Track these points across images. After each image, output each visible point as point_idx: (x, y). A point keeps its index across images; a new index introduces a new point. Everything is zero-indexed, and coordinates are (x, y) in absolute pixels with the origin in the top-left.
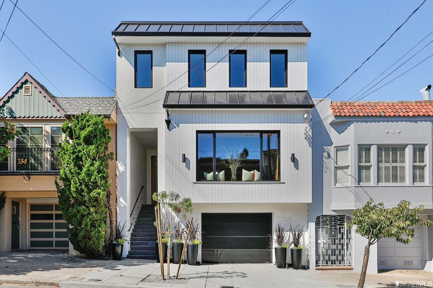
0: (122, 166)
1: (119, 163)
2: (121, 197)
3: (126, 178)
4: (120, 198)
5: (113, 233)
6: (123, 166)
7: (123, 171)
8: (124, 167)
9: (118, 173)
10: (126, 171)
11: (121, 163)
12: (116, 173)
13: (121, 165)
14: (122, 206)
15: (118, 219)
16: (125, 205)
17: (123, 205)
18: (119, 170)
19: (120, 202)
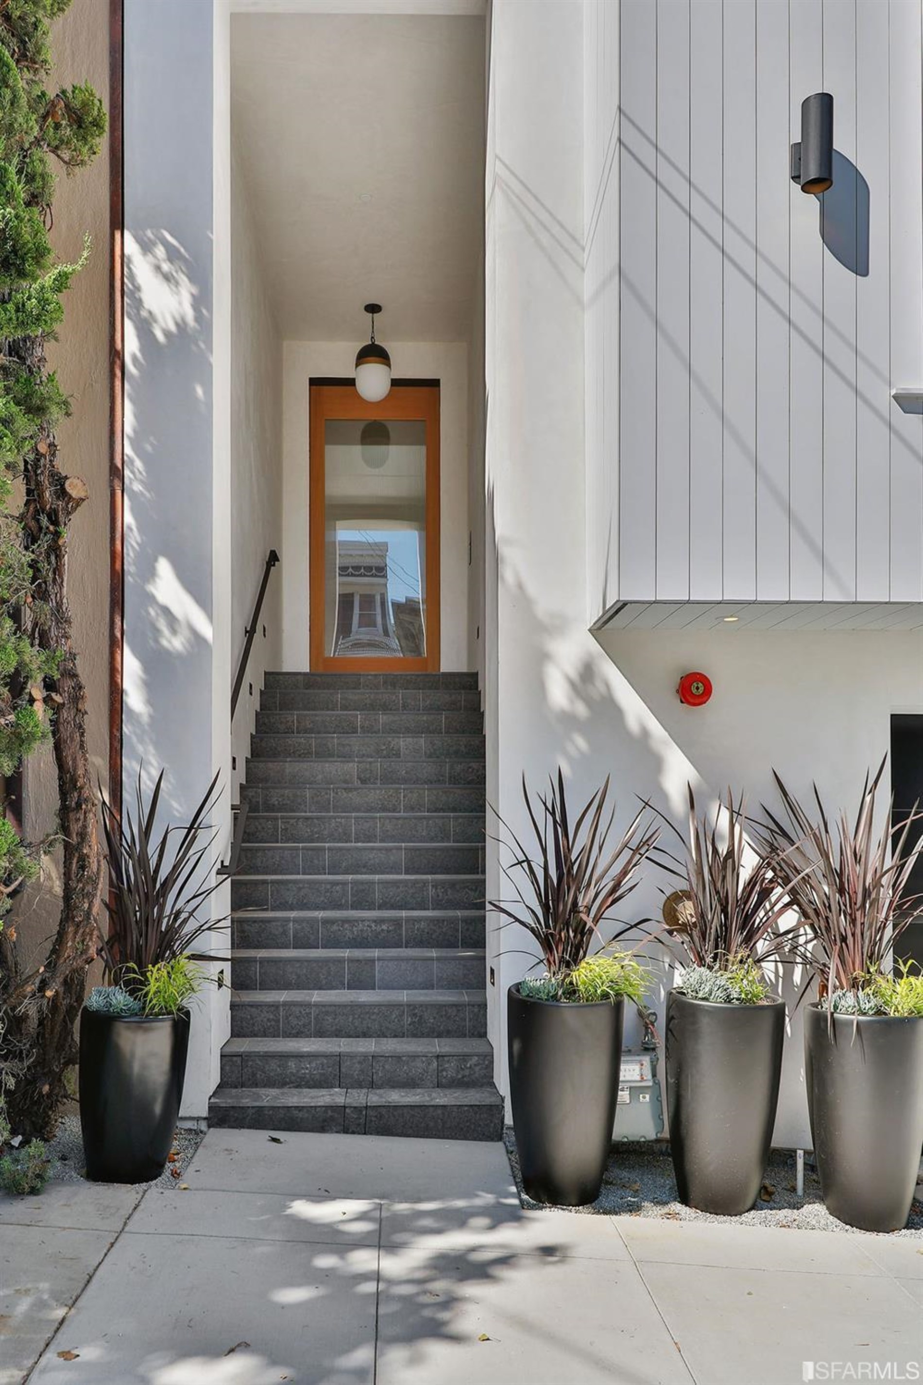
0: (167, 278)
1: (146, 247)
2: (164, 567)
3: (208, 392)
4: (150, 573)
5: (90, 896)
6: (183, 279)
7: (181, 325)
8: (186, 290)
9: (131, 345)
10: (204, 322)
11: (160, 251)
12: (119, 346)
13: (166, 267)
14: (176, 643)
15: (129, 764)
16: (197, 638)
17: (185, 632)
18: (144, 314)
19: (152, 612)
